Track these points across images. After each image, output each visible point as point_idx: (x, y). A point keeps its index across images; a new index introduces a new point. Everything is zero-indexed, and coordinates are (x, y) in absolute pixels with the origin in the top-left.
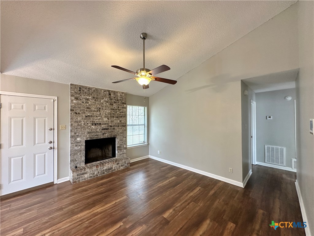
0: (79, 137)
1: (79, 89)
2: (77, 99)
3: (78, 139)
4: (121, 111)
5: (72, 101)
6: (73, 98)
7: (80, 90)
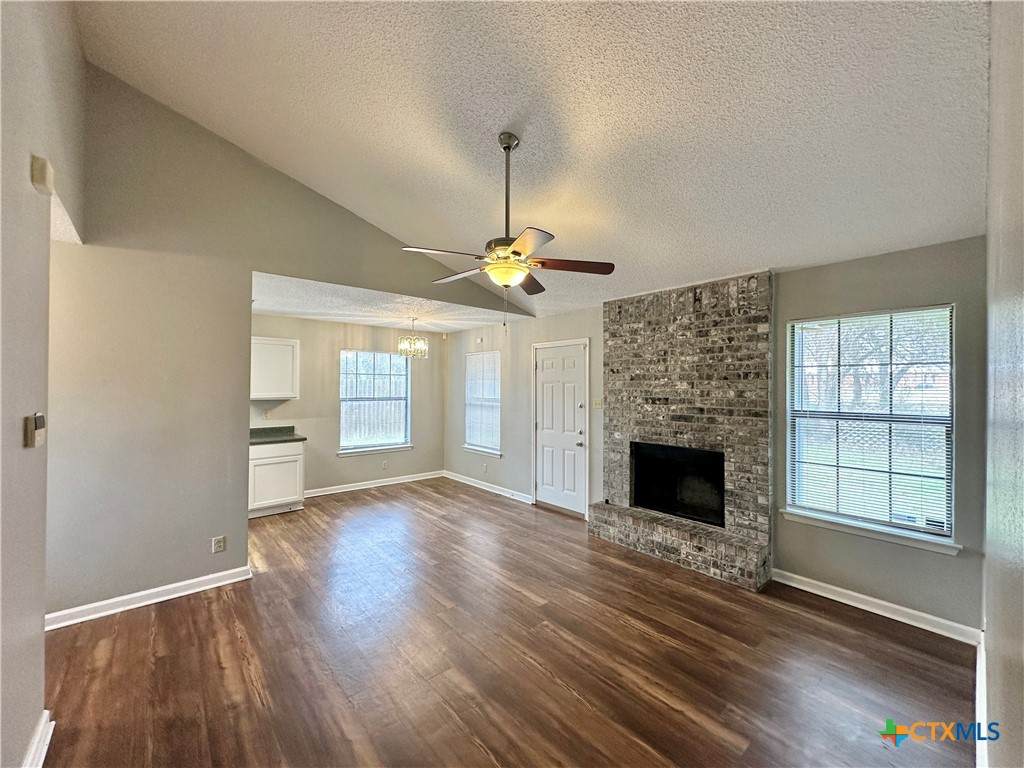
0: (618, 431)
1: (618, 310)
2: (613, 335)
3: (617, 435)
4: (744, 352)
5: (606, 341)
6: (607, 335)
7: (620, 312)
